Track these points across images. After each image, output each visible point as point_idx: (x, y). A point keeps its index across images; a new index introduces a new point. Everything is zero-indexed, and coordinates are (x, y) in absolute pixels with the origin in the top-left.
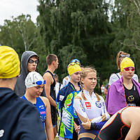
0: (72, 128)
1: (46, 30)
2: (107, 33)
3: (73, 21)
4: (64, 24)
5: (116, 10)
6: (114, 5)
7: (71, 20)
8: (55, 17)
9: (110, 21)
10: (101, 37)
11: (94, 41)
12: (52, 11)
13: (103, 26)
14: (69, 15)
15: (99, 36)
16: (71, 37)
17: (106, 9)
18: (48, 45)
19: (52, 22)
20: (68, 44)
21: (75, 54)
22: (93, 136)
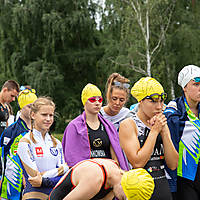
0: (20, 185)
1: (6, 37)
2: (94, 45)
3: (45, 27)
4: (32, 30)
5: (107, 13)
6: (104, 6)
7: (42, 24)
8: (20, 19)
9: (98, 29)
10: (85, 51)
11: (75, 56)
12: (15, 10)
13: (87, 35)
14: (40, 16)
15: (82, 49)
16: (41, 49)
17: (94, 11)
18: (8, 59)
19: (14, 26)
20: (38, 58)
21: (46, 74)
22: (44, 197)
